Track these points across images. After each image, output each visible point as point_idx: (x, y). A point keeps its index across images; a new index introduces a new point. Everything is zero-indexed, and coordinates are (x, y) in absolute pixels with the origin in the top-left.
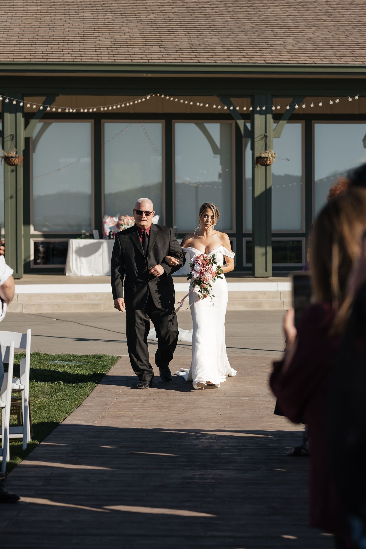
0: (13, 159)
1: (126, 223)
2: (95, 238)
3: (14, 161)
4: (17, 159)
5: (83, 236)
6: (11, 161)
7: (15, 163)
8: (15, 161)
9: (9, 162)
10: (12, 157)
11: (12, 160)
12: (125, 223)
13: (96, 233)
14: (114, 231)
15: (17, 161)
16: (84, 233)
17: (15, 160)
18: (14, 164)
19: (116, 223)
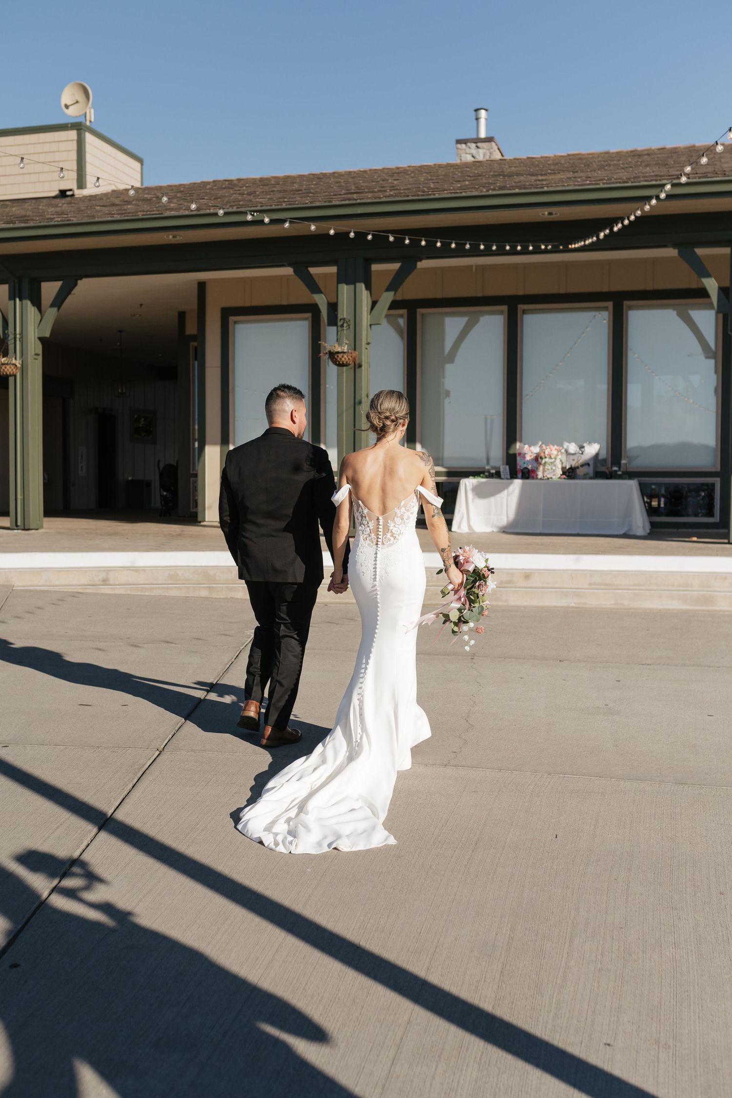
0: (340, 356)
1: (548, 455)
2: (502, 476)
3: (341, 359)
4: (345, 356)
5: (486, 474)
6: (336, 359)
7: (343, 362)
8: (343, 359)
9: (334, 360)
10: (338, 353)
11: (338, 356)
12: (546, 456)
13: (506, 470)
14: (531, 467)
15: (345, 359)
16: (488, 469)
17: (343, 356)
18: (341, 362)
19: (535, 455)
